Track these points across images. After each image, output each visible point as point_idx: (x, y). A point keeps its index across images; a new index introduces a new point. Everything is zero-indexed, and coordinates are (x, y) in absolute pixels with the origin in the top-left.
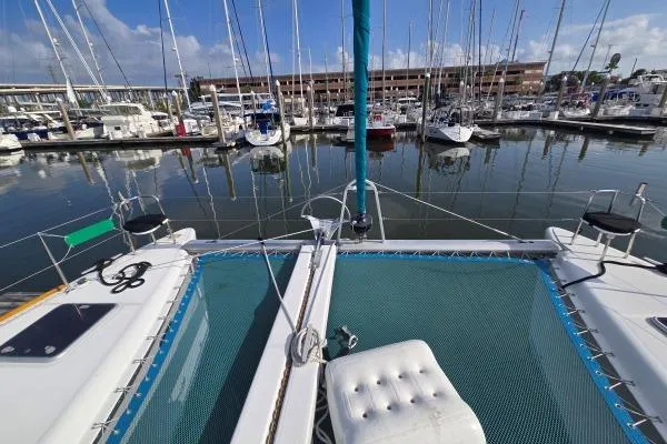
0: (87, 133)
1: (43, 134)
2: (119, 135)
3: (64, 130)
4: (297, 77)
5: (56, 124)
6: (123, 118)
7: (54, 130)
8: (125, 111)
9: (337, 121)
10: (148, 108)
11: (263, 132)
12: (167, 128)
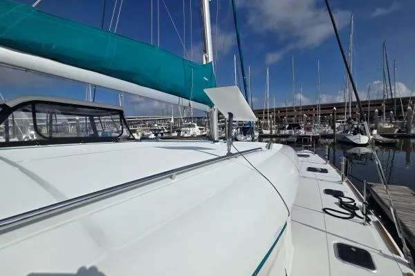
0: (175, 134)
1: (162, 134)
2: (186, 135)
3: (169, 133)
4: (266, 110)
5: (166, 131)
6: (188, 129)
7: (165, 133)
8: (190, 126)
9: (287, 132)
10: (198, 125)
11: (245, 135)
12: (204, 133)
